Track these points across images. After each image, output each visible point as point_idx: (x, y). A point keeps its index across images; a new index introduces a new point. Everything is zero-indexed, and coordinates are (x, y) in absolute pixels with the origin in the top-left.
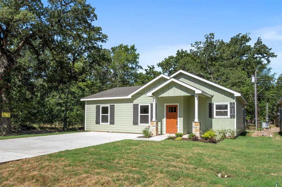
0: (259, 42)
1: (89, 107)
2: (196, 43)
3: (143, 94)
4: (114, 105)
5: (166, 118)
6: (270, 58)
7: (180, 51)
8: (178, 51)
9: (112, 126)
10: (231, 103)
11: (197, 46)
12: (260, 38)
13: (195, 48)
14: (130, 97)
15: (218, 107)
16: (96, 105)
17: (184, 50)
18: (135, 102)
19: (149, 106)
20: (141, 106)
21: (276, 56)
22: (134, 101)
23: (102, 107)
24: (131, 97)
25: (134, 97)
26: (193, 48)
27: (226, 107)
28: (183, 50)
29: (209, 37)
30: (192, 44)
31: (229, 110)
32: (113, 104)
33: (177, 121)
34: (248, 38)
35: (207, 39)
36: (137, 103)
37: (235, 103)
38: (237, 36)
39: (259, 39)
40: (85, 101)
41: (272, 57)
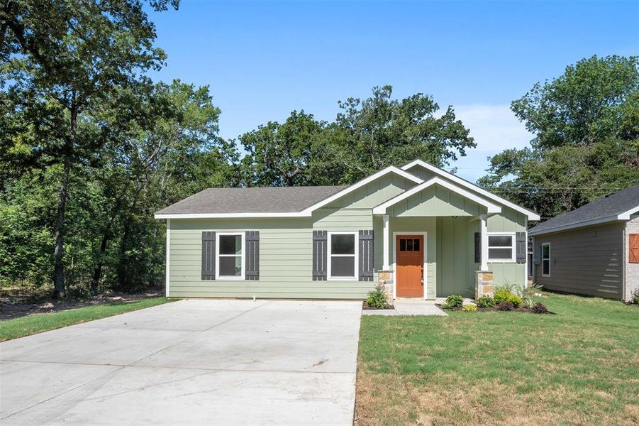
0: (450, 116)
1: (176, 237)
2: (351, 100)
3: (338, 208)
4: (258, 232)
5: (397, 264)
6: (466, 149)
7: (298, 113)
8: (294, 113)
9: (252, 283)
10: (518, 234)
11: (350, 107)
12: (452, 108)
13: (347, 111)
14: (307, 213)
15: (493, 241)
16: (201, 231)
17: (307, 113)
18: (318, 226)
19: (354, 235)
20: (333, 236)
21: (475, 146)
22: (314, 225)
23: (222, 238)
24: (310, 215)
25: (318, 215)
26: (343, 112)
27: (508, 241)
28: (305, 113)
29: (382, 91)
30: (340, 102)
31: (514, 247)
32: (257, 230)
33: (422, 271)
34: (433, 104)
35: (377, 95)
36: (322, 230)
37: (524, 233)
38: (414, 97)
39: (449, 109)
40: (166, 220)
41: (469, 145)
